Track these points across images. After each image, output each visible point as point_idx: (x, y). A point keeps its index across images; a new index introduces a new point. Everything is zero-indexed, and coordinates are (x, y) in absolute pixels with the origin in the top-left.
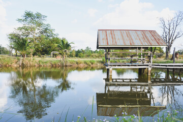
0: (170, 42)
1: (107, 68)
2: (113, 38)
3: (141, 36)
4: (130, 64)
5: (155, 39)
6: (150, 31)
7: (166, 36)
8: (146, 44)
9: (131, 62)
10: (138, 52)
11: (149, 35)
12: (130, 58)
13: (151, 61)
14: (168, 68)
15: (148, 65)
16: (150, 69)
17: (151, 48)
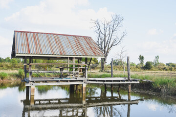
0: (106, 50)
1: (27, 85)
2: (36, 44)
3: (74, 43)
4: (60, 80)
5: (91, 48)
6: (85, 38)
7: (102, 43)
8: (80, 54)
9: (61, 76)
10: (69, 63)
11: (83, 42)
12: (59, 71)
13: (87, 76)
14: (105, 84)
15: (82, 81)
16: (84, 85)
17: (86, 58)
